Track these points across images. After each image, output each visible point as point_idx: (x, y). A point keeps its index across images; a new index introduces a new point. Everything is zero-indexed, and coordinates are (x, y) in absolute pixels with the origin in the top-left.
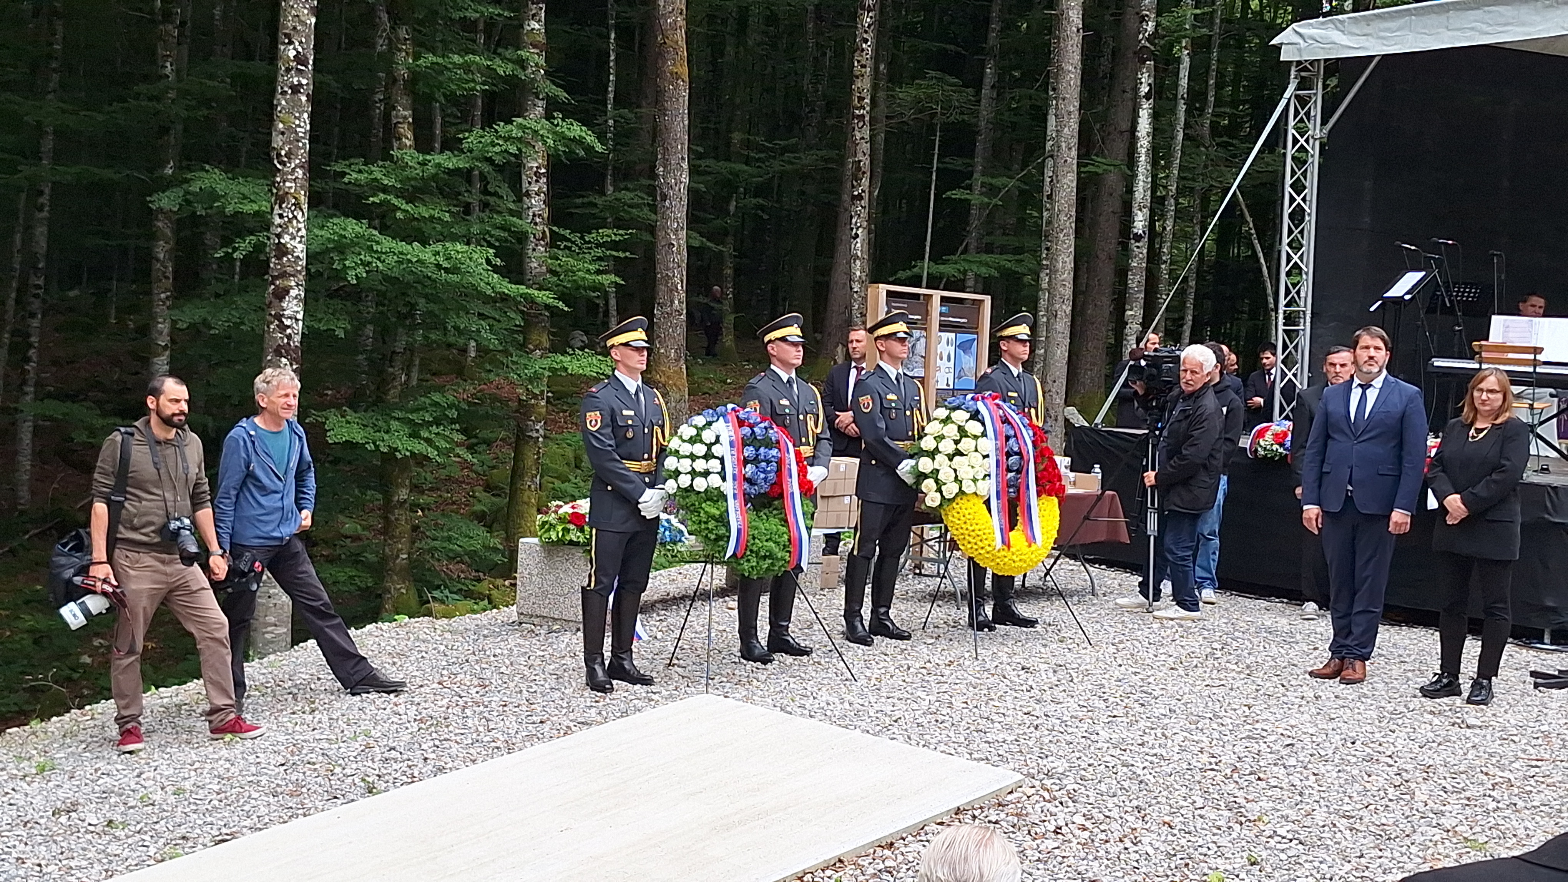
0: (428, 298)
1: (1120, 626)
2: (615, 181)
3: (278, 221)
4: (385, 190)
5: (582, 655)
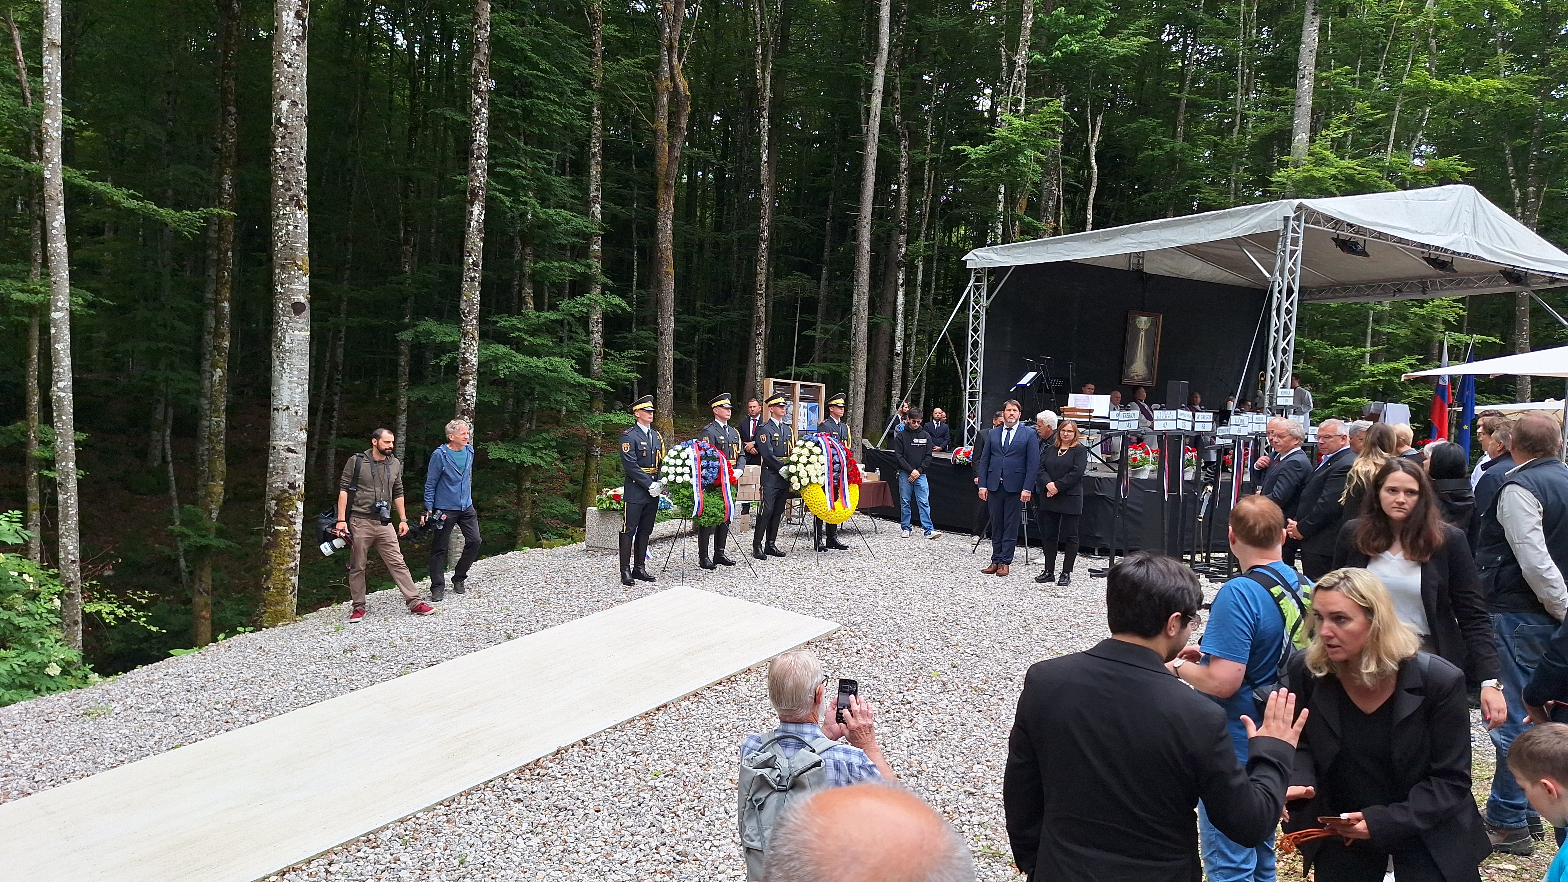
1: (889, 548)
2: (637, 325)
3: (463, 346)
4: (519, 330)
5: (619, 567)
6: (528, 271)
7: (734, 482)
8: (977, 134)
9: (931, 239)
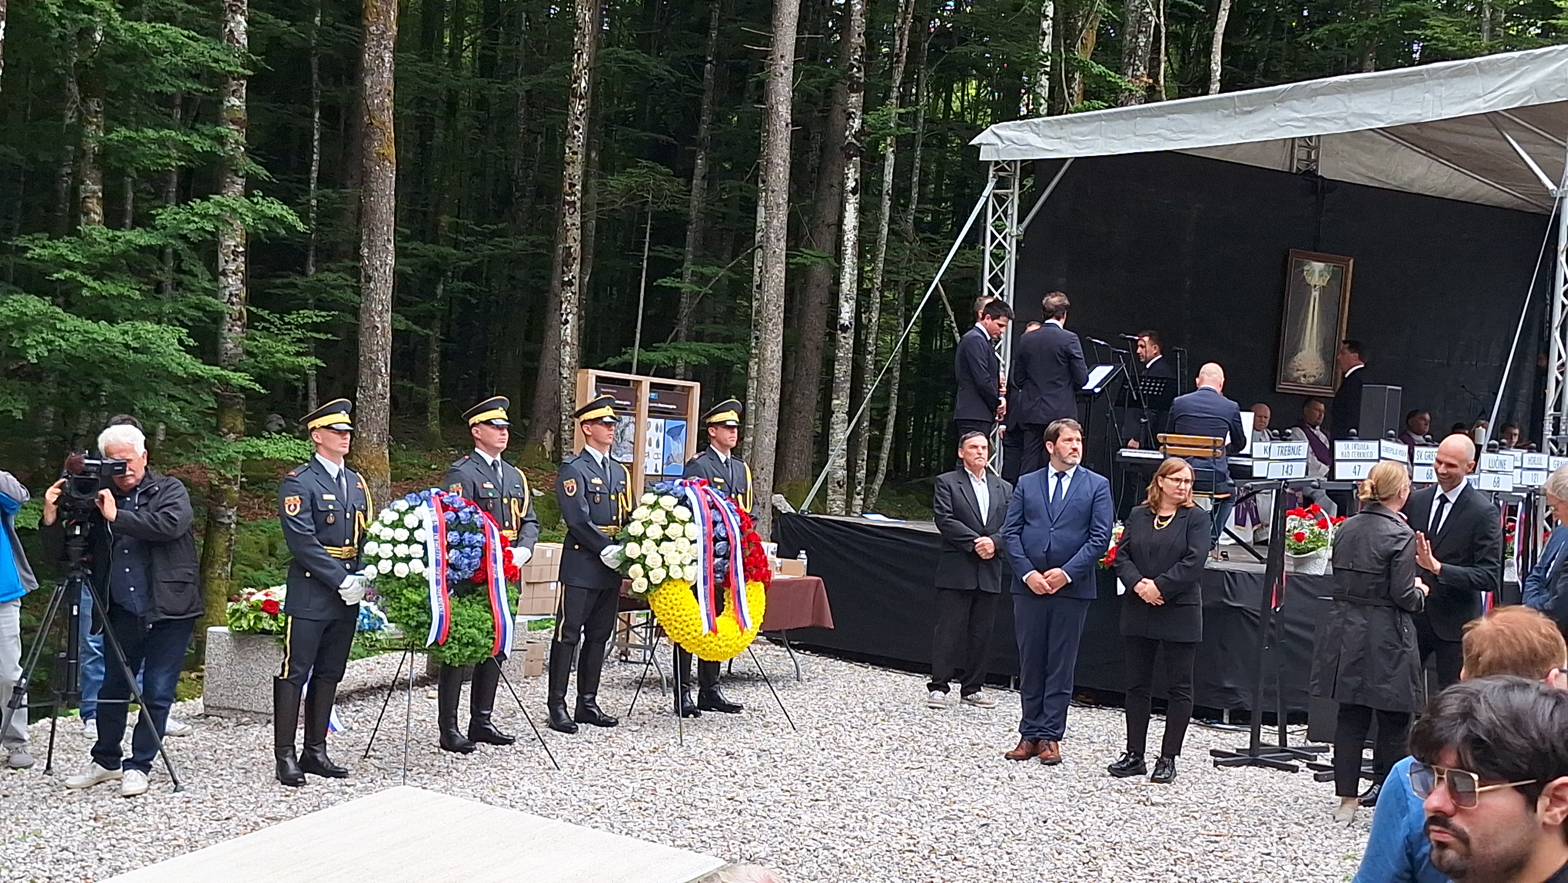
0: (115, 379)
1: (823, 710)
2: (316, 262)
4: (71, 266)
5: (272, 748)
6: (93, 145)
7: (512, 574)
9: (911, 103)
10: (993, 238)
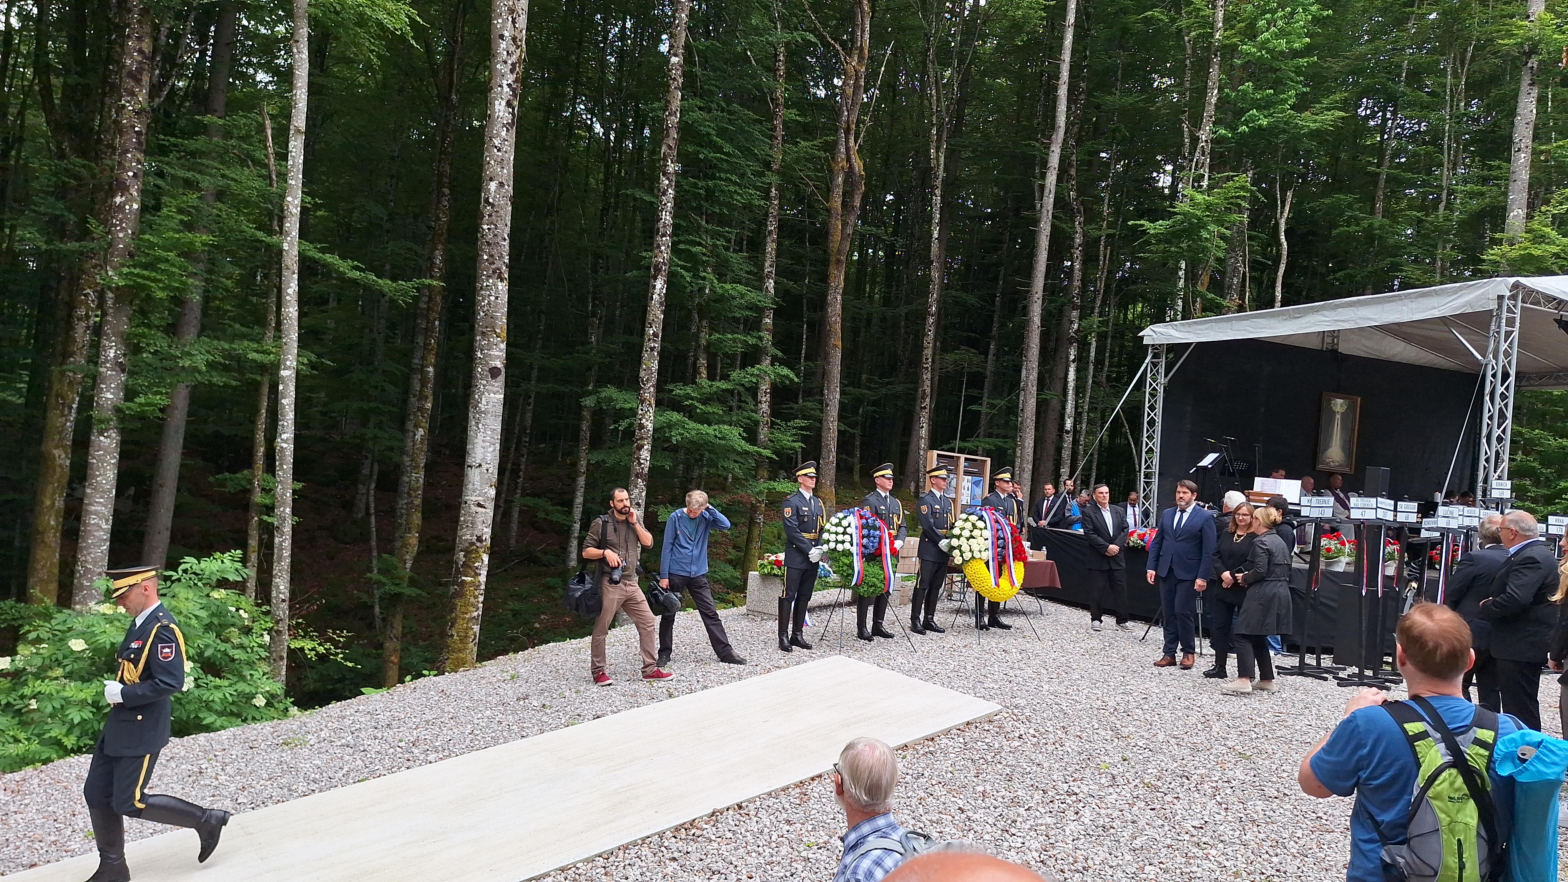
0: (710, 451)
2: (803, 397)
3: (640, 412)
4: (692, 399)
5: (777, 633)
6: (704, 342)
7: (894, 552)
8: (1156, 210)
9: (1105, 316)
10: (1151, 385)
